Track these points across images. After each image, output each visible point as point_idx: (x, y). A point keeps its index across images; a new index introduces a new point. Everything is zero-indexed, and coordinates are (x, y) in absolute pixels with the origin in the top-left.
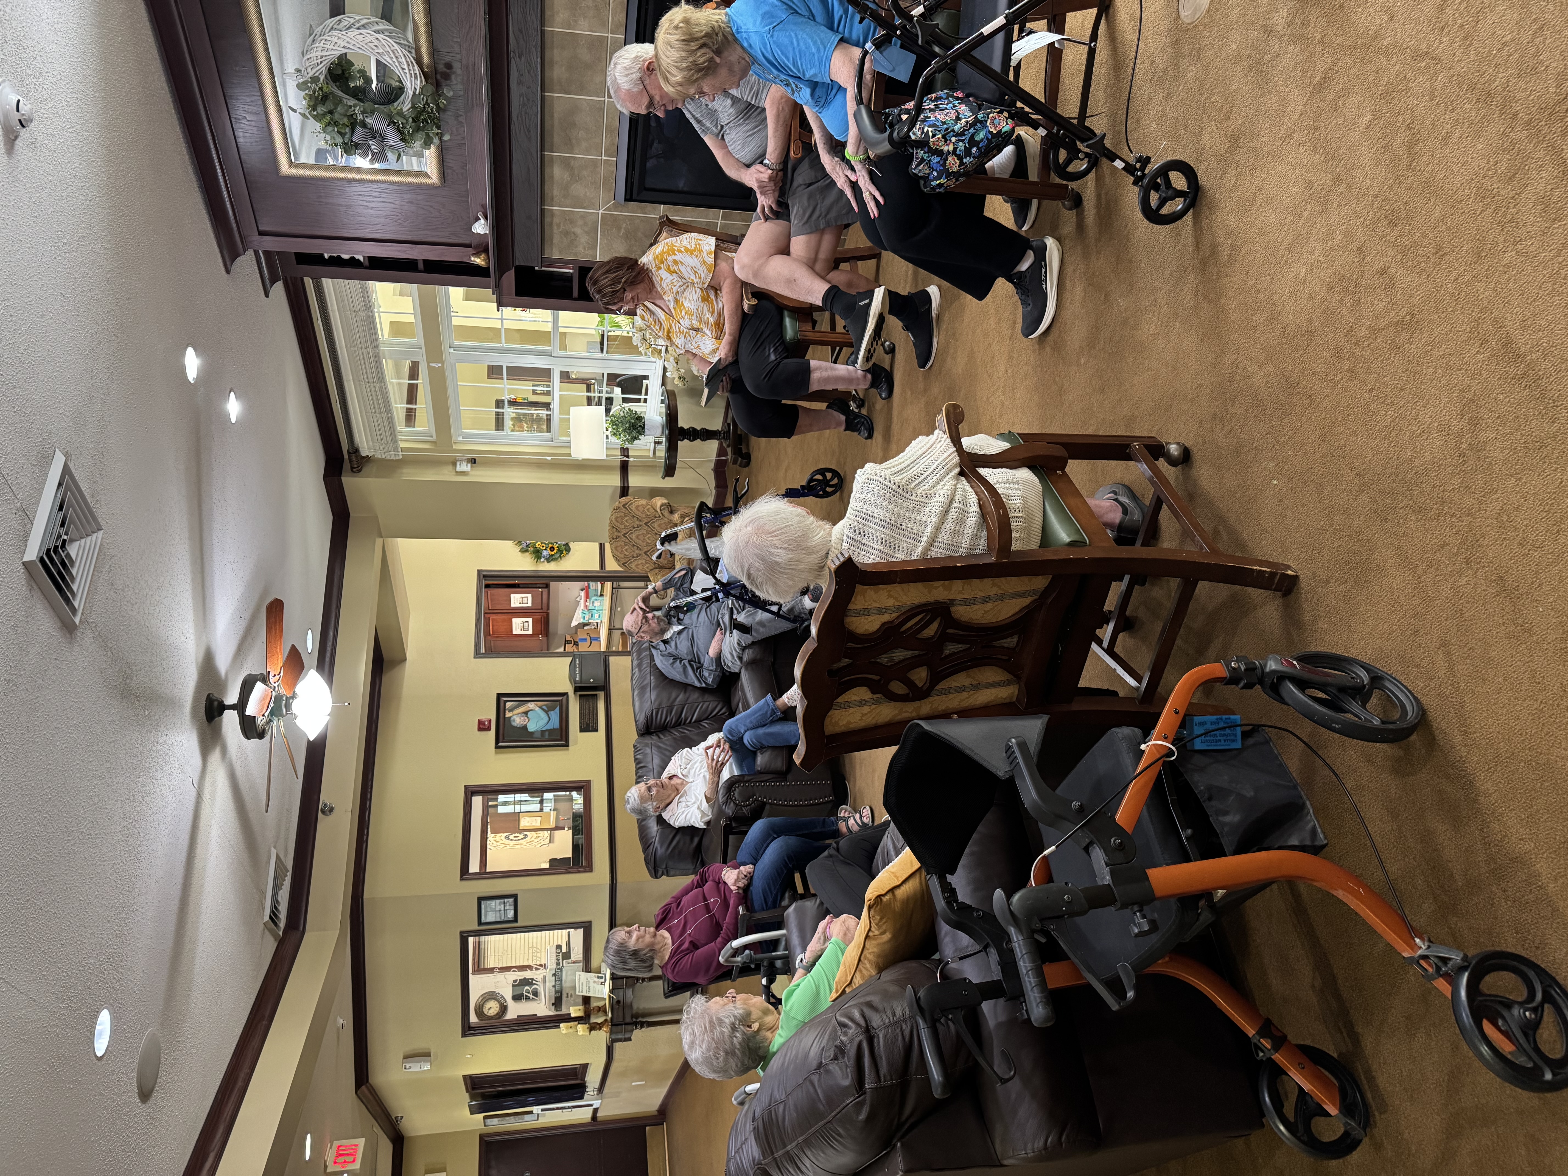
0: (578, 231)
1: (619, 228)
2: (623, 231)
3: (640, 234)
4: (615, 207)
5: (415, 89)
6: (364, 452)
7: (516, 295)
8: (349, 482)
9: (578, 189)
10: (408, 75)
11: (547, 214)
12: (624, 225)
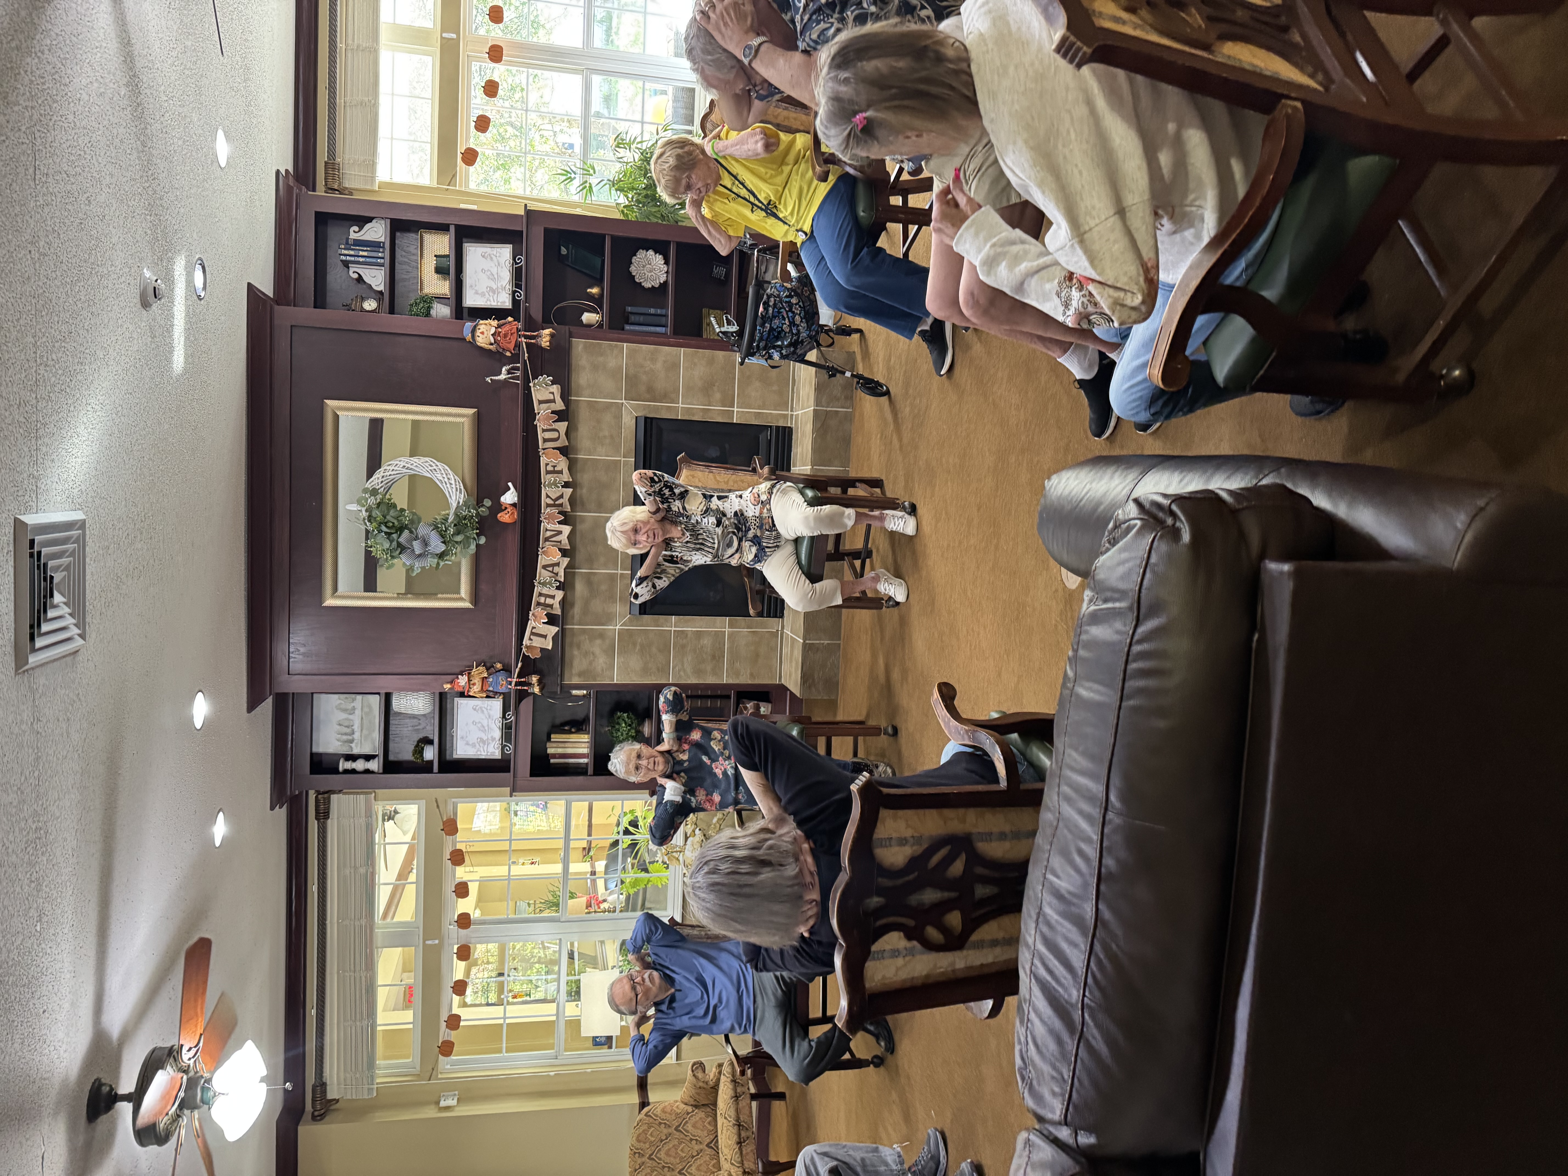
0: (597, 651)
1: (634, 644)
2: (638, 647)
3: (654, 650)
4: (630, 622)
5: (459, 503)
6: (332, 1093)
7: (532, 775)
8: (306, 1131)
9: (597, 606)
10: (454, 490)
11: (568, 633)
12: (639, 640)
